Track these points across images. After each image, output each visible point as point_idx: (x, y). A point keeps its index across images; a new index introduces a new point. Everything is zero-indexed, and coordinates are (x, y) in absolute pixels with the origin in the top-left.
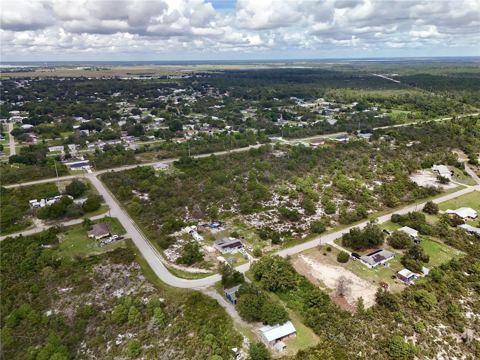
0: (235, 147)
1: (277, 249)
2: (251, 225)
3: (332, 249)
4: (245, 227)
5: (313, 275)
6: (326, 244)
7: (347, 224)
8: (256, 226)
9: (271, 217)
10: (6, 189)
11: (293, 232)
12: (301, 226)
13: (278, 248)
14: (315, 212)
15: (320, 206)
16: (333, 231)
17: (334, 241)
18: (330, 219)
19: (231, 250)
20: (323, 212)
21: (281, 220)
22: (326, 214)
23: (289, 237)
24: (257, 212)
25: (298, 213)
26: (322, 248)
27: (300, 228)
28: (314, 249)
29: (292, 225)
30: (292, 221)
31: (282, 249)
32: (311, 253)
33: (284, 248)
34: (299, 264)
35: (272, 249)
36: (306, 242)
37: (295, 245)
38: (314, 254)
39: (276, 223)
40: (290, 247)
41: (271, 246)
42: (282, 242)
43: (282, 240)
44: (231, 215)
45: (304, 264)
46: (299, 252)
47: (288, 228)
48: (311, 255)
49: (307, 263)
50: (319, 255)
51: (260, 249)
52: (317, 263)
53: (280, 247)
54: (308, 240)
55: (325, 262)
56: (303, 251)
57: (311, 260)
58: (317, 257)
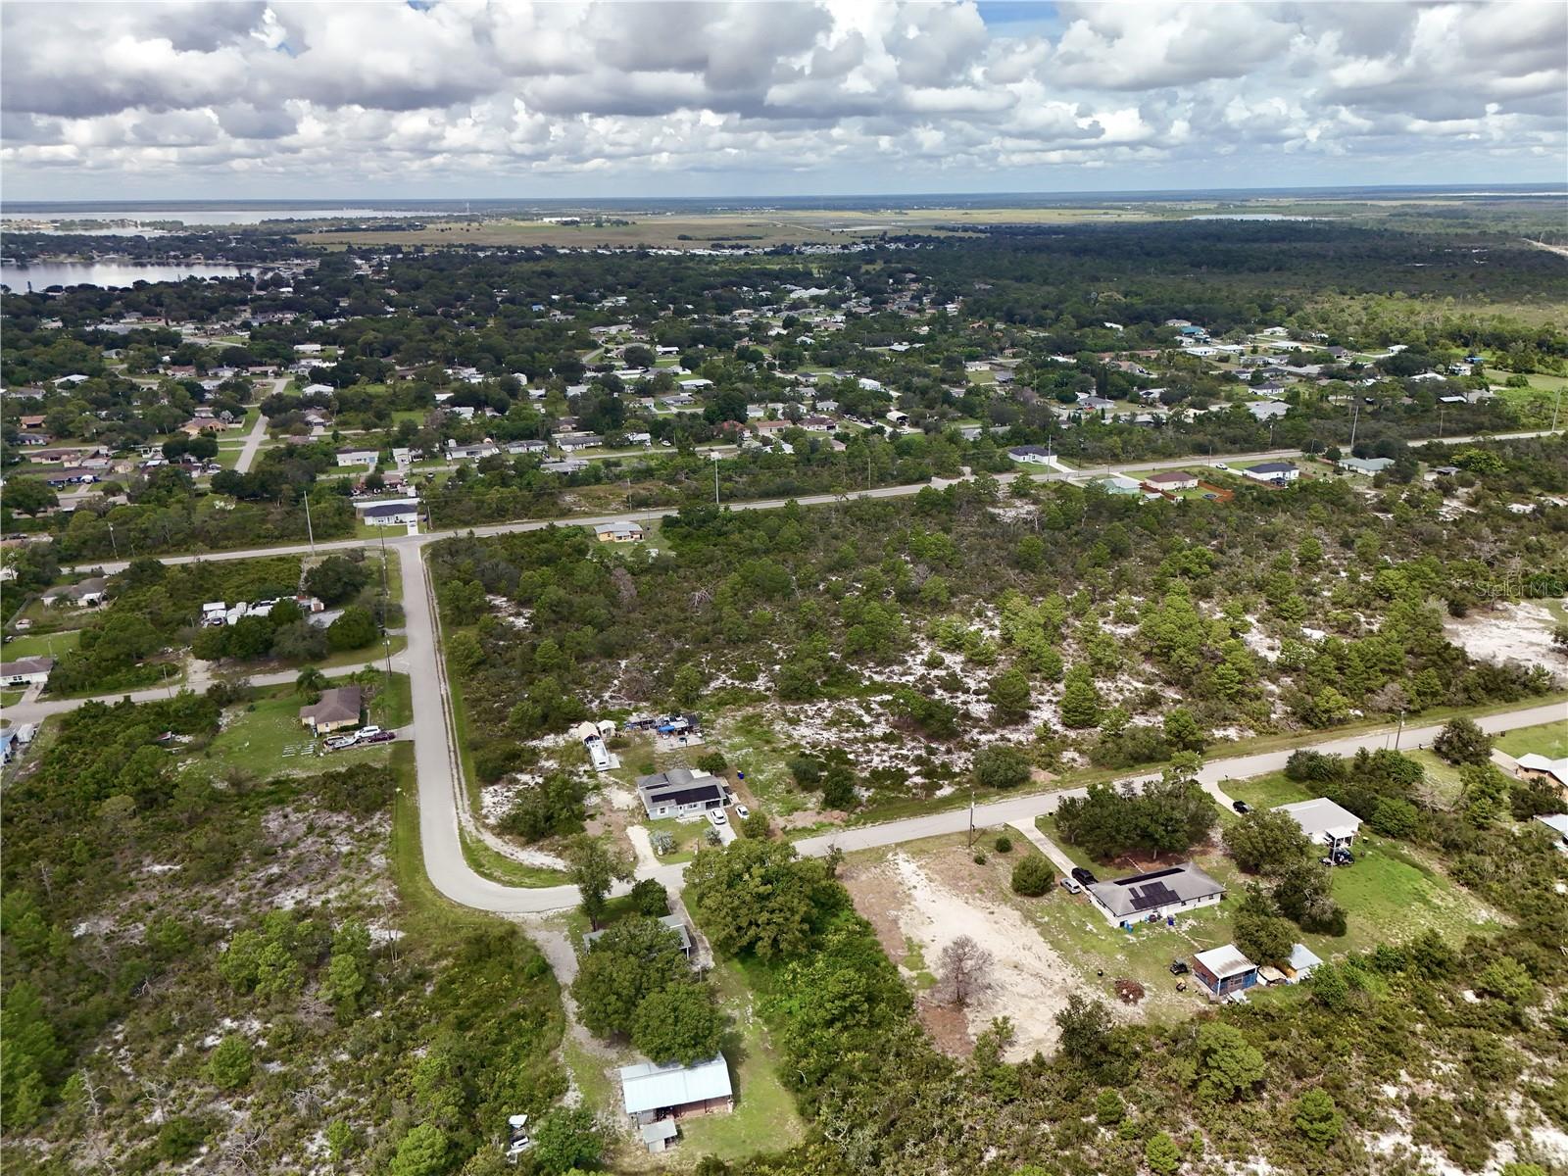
0: (882, 481)
1: (832, 824)
2: (790, 737)
4: (768, 742)
5: (901, 923)
6: (1007, 826)
7: (1116, 769)
8: (803, 743)
9: (867, 719)
10: (163, 567)
11: (917, 774)
12: (955, 757)
13: (837, 822)
14: (1028, 716)
15: (1055, 699)
16: (1056, 785)
17: (1037, 820)
18: (1065, 744)
19: (681, 812)
20: (1055, 720)
21: (895, 732)
22: (1059, 728)
23: (893, 790)
24: (833, 698)
25: (967, 716)
26: (985, 839)
27: (944, 765)
28: (955, 838)
29: (923, 753)
30: (931, 737)
31: (847, 826)
32: (935, 851)
33: (857, 822)
34: (875, 883)
35: (814, 823)
36: (938, 814)
37: (896, 818)
38: (944, 856)
39: (873, 740)
40: (878, 821)
41: (816, 810)
42: (860, 804)
43: (863, 796)
44: (745, 701)
45: (892, 884)
46: (897, 843)
47: (905, 761)
48: (932, 856)
49: (906, 880)
50: (959, 861)
51: (776, 816)
52: (936, 886)
53: (845, 818)
54: (951, 806)
55: (966, 887)
56: (911, 841)
57: (924, 873)
58: (950, 867)
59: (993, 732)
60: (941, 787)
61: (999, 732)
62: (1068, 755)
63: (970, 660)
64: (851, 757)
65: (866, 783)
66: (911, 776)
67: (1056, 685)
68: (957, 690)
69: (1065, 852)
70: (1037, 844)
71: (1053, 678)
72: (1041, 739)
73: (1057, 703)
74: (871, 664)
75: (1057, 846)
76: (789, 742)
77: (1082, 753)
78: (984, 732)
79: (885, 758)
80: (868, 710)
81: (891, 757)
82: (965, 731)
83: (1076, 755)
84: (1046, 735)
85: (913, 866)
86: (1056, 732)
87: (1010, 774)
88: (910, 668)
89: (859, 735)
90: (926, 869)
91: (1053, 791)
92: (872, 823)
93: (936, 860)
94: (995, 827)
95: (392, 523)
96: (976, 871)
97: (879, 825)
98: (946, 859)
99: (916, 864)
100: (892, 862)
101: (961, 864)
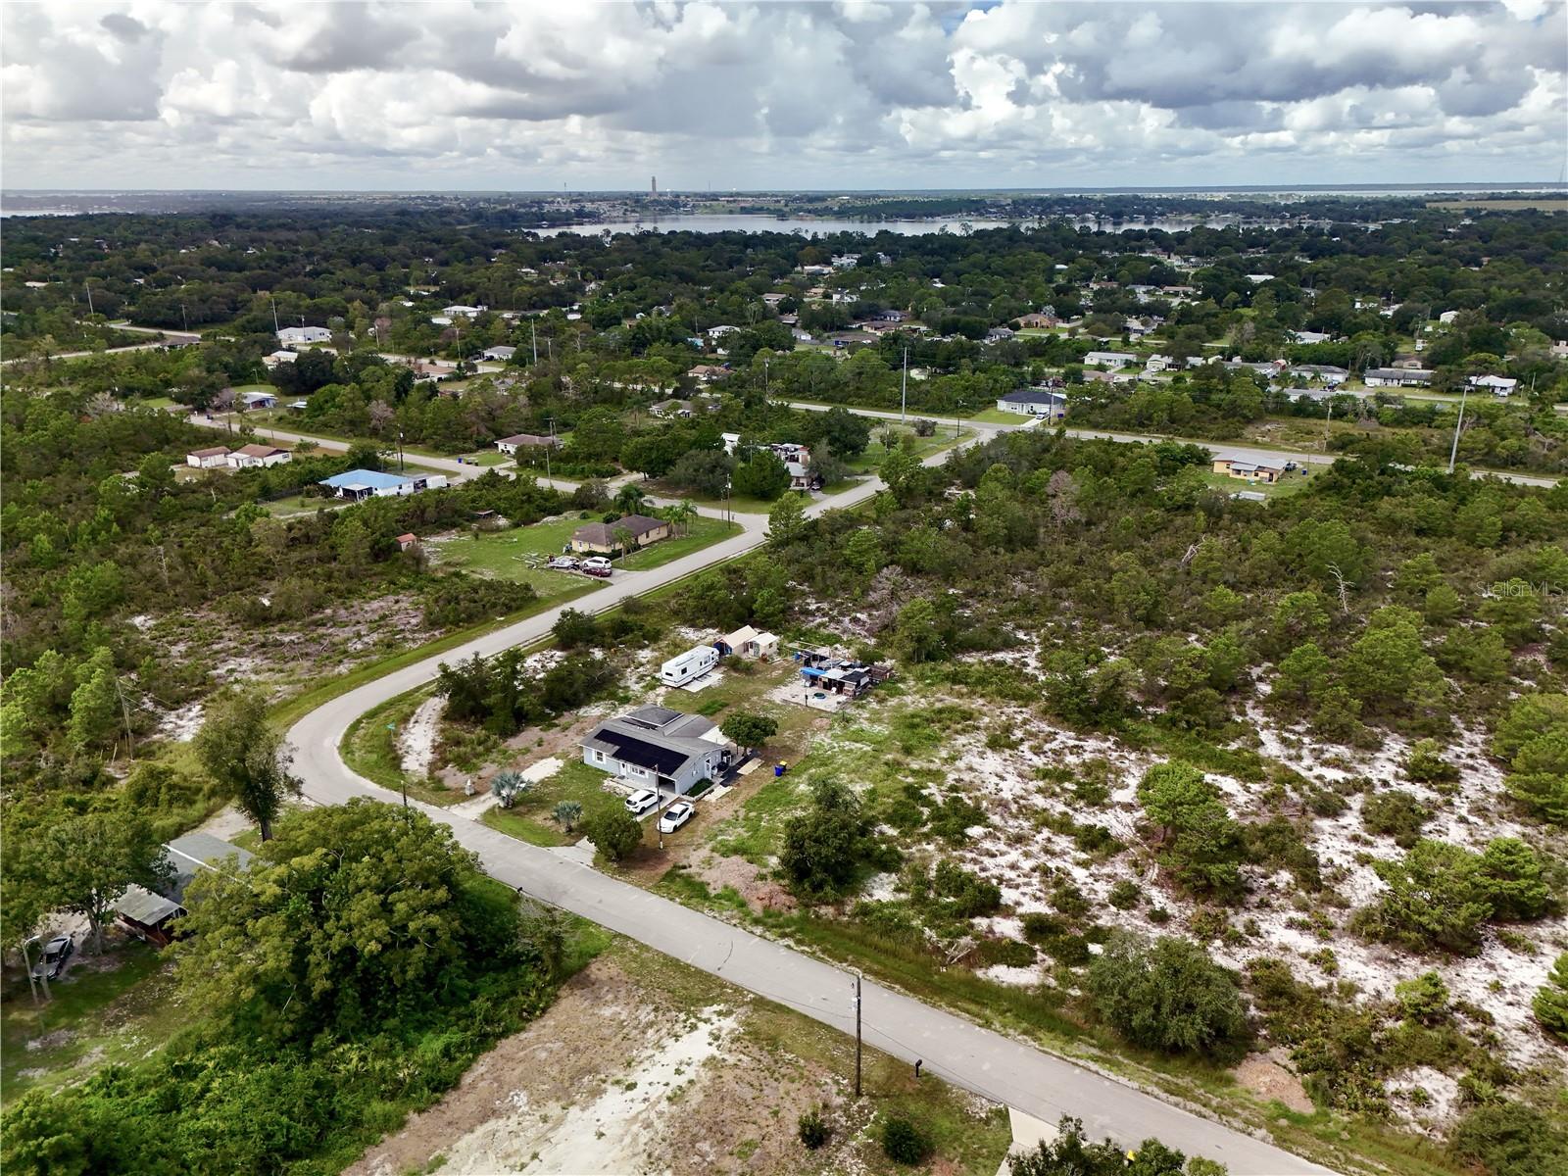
1: (742, 904)
2: (952, 759)
3: (942, 1168)
4: (908, 750)
5: (488, 1126)
6: (1003, 1116)
8: (953, 776)
9: (1123, 795)
11: (1025, 917)
13: (756, 905)
14: (1470, 952)
19: (623, 772)
28: (866, 1061)
31: (756, 922)
32: (789, 1056)
33: (780, 926)
34: (606, 1032)
35: (726, 887)
36: (925, 1002)
37: (846, 961)
38: (783, 1076)
39: (1064, 826)
40: (810, 946)
41: (764, 871)
42: (839, 904)
43: (871, 895)
44: (989, 689)
45: (618, 1054)
46: (762, 998)
47: (1048, 887)
48: (767, 1060)
49: (646, 1065)
50: (788, 1104)
51: (709, 846)
52: (661, 1114)
53: (776, 908)
54: (973, 1008)
55: (697, 1159)
56: (789, 1011)
57: (693, 1077)
58: (750, 1101)
59: (1324, 938)
60: (1026, 964)
61: (1338, 944)
62: (1425, 1080)
63: (1521, 799)
64: (976, 831)
65: (910, 882)
66: (1009, 915)
68: (1392, 832)
72: (1409, 1010)
76: (936, 765)
77: (1477, 1100)
78: (1305, 928)
79: (1029, 864)
80: (1152, 785)
81: (1038, 868)
82: (1266, 905)
83: (1448, 1094)
84: (1441, 1009)
85: (705, 1052)
86: (1485, 1020)
88: (1369, 760)
89: (1059, 809)
90: (710, 1074)
91: (1242, 1126)
92: (799, 942)
93: (756, 1072)
94: (977, 1101)
95: (1024, 413)
96: (772, 1146)
97: (803, 952)
98: (775, 1084)
99: (717, 1053)
100: (693, 1020)
101: (776, 1113)
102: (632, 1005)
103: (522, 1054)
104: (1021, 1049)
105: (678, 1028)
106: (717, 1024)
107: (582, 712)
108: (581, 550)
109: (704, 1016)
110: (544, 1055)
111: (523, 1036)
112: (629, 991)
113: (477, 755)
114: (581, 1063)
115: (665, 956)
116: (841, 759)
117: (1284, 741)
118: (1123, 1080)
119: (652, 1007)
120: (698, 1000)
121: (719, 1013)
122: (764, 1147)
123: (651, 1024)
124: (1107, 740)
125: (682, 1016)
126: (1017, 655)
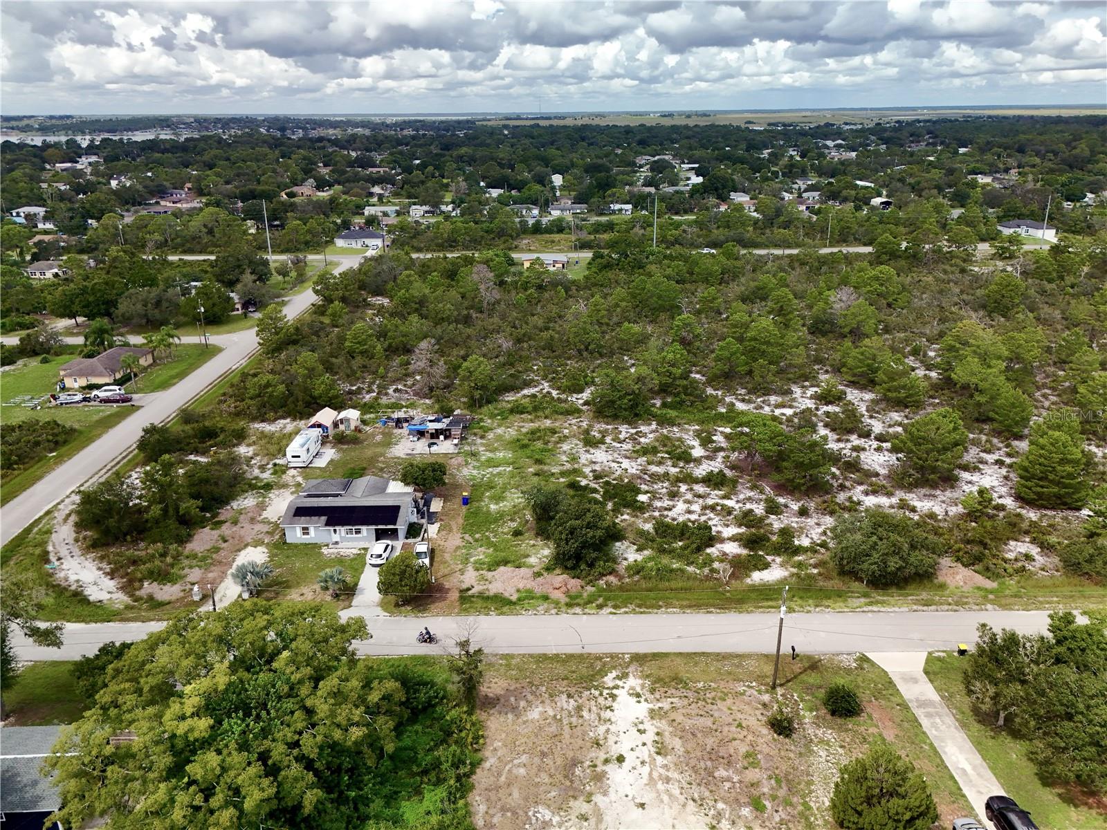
1: (546, 598)
2: (574, 459)
3: (872, 708)
4: (539, 462)
6: (864, 659)
8: (587, 470)
9: (698, 452)
11: (733, 539)
12: (811, 521)
13: (558, 595)
14: (957, 479)
15: (1008, 461)
16: (984, 598)
17: (930, 660)
18: (1015, 528)
19: (336, 538)
20: (1004, 490)
21: (728, 473)
22: (1009, 502)
23: (680, 557)
24: (663, 420)
25: (852, 466)
26: (812, 678)
27: (786, 533)
28: (751, 665)
29: (759, 509)
30: (781, 488)
31: (569, 605)
32: (700, 685)
33: (590, 602)
34: (553, 729)
35: (518, 591)
36: (740, 612)
37: (660, 607)
38: (714, 699)
39: (690, 479)
40: (626, 607)
41: (536, 570)
42: (613, 572)
43: (626, 559)
44: (547, 412)
45: (580, 742)
46: (637, 654)
47: (724, 516)
48: (690, 694)
49: (611, 739)
50: (739, 716)
51: (470, 568)
52: (665, 766)
53: (573, 592)
54: (770, 603)
55: (727, 785)
56: (666, 655)
57: (656, 730)
58: (714, 727)
59: (889, 494)
60: (766, 566)
61: (900, 494)
62: (1017, 548)
63: (885, 399)
64: (642, 498)
65: (643, 541)
66: (722, 541)
67: (1016, 443)
68: (850, 432)
69: (978, 745)
70: (920, 713)
71: (1010, 432)
72: (972, 515)
73: (1010, 466)
74: (743, 392)
75: (964, 726)
76: (568, 466)
77: (1046, 548)
78: (874, 492)
79: (696, 507)
80: (706, 441)
81: (704, 508)
82: (842, 487)
83: (1034, 551)
84: (982, 507)
85: (642, 710)
86: (1001, 508)
87: (894, 563)
88: (794, 400)
89: (674, 471)
90: (663, 721)
91: (978, 607)
92: (615, 607)
93: (693, 705)
94: (840, 658)
95: (359, 246)
96: (766, 750)
97: (626, 613)
98: (715, 707)
99: (651, 706)
100: (605, 692)
101: (740, 725)
102: (548, 701)
103: (503, 779)
104: (827, 616)
105: (601, 700)
106: (627, 687)
107: (235, 505)
108: (76, 385)
109: (611, 684)
110: (522, 771)
111: (487, 765)
112: (533, 693)
113: (172, 566)
114: (559, 761)
115: (531, 656)
116: (500, 481)
117: (743, 401)
118: (896, 609)
119: (564, 697)
120: (592, 676)
121: (618, 678)
122: (760, 752)
123: (579, 708)
124: (650, 424)
125: (597, 693)
126: (537, 389)
